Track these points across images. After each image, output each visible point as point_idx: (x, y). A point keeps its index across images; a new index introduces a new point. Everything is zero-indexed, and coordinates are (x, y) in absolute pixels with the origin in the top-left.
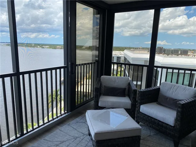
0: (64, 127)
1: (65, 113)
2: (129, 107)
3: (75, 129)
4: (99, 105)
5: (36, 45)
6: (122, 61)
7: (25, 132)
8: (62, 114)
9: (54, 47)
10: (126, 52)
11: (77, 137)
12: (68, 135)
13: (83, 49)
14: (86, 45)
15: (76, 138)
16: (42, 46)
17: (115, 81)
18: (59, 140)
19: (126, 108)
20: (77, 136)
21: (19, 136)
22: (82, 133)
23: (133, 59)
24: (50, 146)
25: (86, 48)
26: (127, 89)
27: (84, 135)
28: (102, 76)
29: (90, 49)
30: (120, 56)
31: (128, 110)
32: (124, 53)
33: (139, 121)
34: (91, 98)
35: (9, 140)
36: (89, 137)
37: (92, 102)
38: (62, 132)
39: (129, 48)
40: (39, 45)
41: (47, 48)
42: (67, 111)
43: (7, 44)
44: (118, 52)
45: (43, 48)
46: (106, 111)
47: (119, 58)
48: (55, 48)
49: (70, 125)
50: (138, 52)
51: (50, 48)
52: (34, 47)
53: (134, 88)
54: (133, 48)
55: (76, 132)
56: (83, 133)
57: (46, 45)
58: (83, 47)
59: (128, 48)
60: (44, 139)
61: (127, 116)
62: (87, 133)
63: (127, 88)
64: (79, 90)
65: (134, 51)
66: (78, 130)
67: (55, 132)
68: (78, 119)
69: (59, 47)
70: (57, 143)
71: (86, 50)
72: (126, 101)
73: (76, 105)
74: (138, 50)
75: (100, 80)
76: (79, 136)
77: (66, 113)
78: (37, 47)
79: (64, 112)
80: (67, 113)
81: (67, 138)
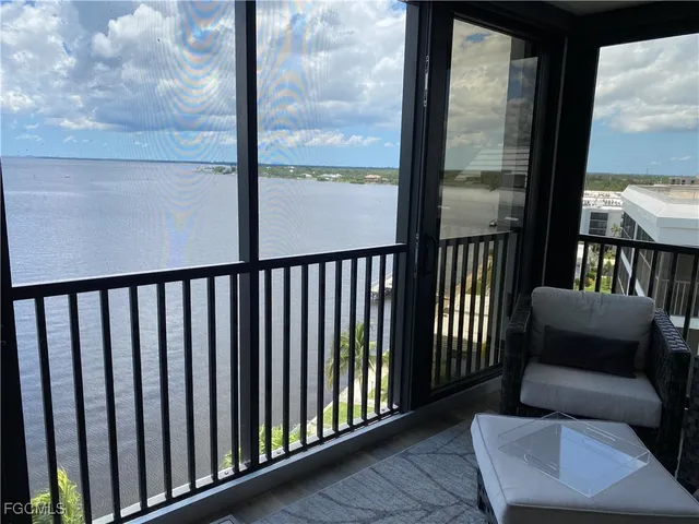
0: (390, 459)
1: (392, 412)
2: (651, 418)
3: (428, 476)
4: (523, 398)
5: (301, 171)
6: (613, 230)
7: (262, 458)
8: (381, 412)
9: (355, 175)
10: (631, 193)
11: (433, 506)
12: (403, 492)
13: (458, 182)
14: (468, 168)
15: (430, 510)
16: (319, 172)
17: (592, 311)
18: (368, 504)
19: (636, 422)
20: (433, 500)
21: (245, 468)
22: (451, 493)
23: (665, 223)
24: (339, 520)
25: (468, 179)
26: (643, 347)
27: (461, 501)
28: (537, 290)
29: (483, 182)
30: (605, 209)
31: (643, 433)
32: (623, 198)
33: (693, 482)
34: (489, 368)
35: (215, 477)
36: (479, 512)
37: (495, 385)
38: (381, 480)
39: (646, 181)
40: (309, 169)
41: (335, 180)
42: (401, 405)
43: (215, 166)
44: (596, 193)
45: (323, 180)
46: (554, 426)
47: (599, 218)
48: (361, 181)
49: (410, 457)
50: (686, 194)
51: (344, 179)
52: (294, 176)
53: (676, 344)
54: (665, 180)
55: (430, 485)
56: (458, 497)
57: (330, 170)
58: (460, 177)
59: (638, 177)
60: (320, 494)
61: (643, 459)
62: (473, 496)
63: (643, 341)
64: (445, 332)
65: (668, 189)
66: (439, 480)
67: (356, 475)
68: (438, 440)
69: (373, 176)
70: (365, 515)
71: (468, 187)
72: (638, 394)
73: (433, 385)
74: (688, 189)
75: (529, 302)
76: (444, 504)
77: (397, 410)
78: (304, 177)
79: (390, 406)
80: (400, 410)
81: (399, 502)
